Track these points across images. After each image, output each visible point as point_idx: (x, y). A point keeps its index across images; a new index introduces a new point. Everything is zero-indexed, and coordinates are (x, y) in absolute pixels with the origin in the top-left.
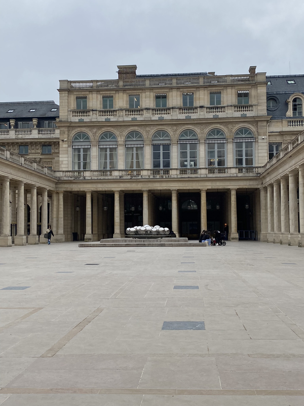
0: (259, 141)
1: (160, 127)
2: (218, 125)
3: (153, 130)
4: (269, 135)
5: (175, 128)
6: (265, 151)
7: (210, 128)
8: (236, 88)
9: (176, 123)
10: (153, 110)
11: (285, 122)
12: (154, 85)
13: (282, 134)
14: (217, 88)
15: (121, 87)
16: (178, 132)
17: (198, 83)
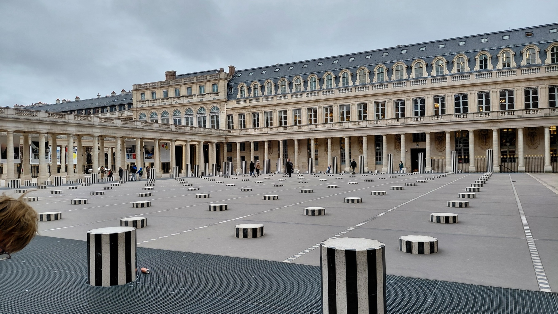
0: (222, 114)
1: (176, 108)
2: (202, 106)
3: (173, 110)
4: (226, 110)
5: (183, 108)
6: (224, 120)
7: (198, 107)
8: (211, 82)
9: (183, 105)
10: (173, 98)
11: (235, 102)
12: (174, 83)
13: (233, 109)
14: (202, 83)
15: (159, 86)
16: (184, 110)
17: (193, 81)
